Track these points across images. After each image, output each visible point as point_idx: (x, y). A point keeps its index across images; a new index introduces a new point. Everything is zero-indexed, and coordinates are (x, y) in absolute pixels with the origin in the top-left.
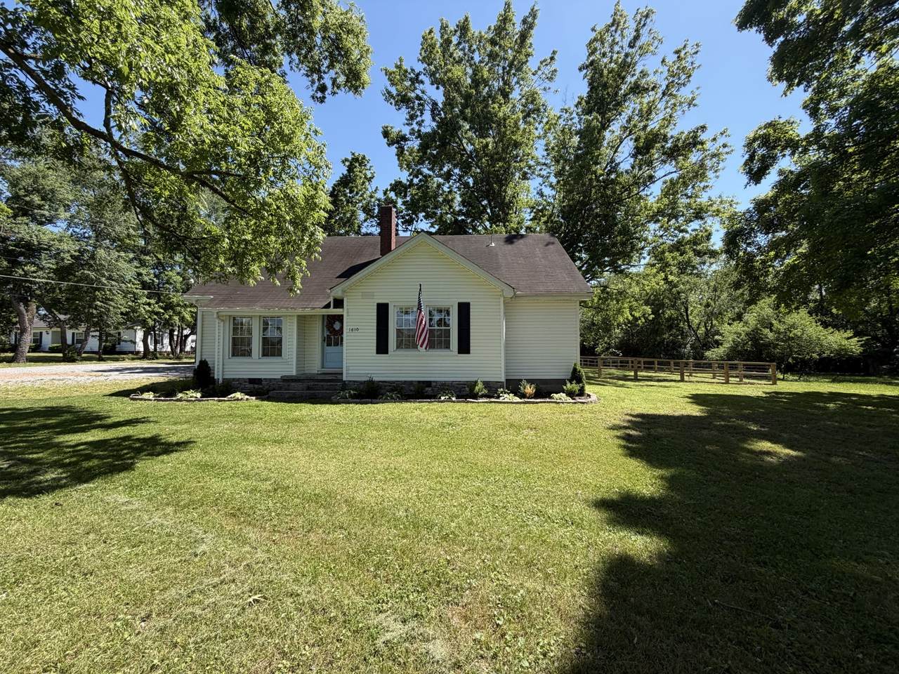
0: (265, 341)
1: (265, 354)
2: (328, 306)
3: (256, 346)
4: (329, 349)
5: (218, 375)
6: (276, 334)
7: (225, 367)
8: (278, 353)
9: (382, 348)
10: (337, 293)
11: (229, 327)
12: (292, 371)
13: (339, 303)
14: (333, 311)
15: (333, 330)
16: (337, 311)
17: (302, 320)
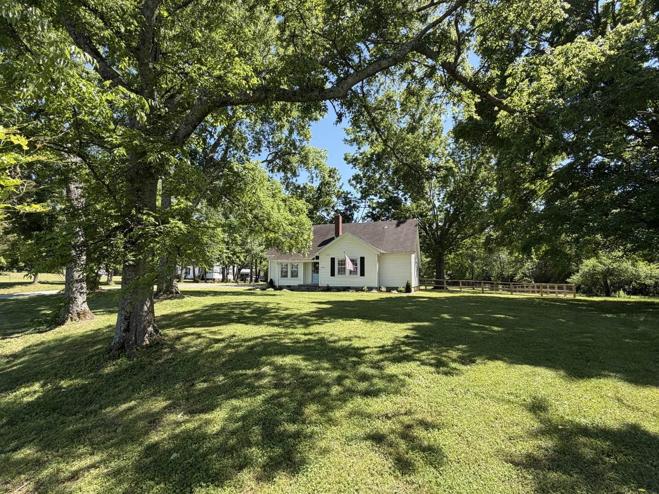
0: (292, 272)
1: (292, 276)
2: (313, 259)
3: (289, 274)
4: (315, 275)
5: (277, 284)
6: (296, 269)
7: (279, 281)
8: (297, 276)
9: (333, 274)
10: (317, 254)
11: (280, 266)
12: (302, 283)
13: (317, 258)
14: (315, 261)
15: (316, 268)
16: (317, 261)
17: (305, 264)
